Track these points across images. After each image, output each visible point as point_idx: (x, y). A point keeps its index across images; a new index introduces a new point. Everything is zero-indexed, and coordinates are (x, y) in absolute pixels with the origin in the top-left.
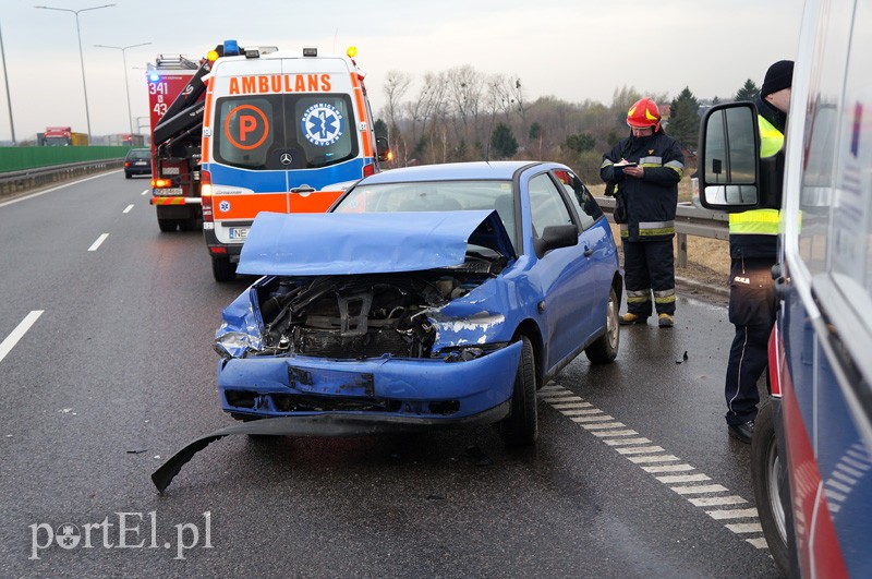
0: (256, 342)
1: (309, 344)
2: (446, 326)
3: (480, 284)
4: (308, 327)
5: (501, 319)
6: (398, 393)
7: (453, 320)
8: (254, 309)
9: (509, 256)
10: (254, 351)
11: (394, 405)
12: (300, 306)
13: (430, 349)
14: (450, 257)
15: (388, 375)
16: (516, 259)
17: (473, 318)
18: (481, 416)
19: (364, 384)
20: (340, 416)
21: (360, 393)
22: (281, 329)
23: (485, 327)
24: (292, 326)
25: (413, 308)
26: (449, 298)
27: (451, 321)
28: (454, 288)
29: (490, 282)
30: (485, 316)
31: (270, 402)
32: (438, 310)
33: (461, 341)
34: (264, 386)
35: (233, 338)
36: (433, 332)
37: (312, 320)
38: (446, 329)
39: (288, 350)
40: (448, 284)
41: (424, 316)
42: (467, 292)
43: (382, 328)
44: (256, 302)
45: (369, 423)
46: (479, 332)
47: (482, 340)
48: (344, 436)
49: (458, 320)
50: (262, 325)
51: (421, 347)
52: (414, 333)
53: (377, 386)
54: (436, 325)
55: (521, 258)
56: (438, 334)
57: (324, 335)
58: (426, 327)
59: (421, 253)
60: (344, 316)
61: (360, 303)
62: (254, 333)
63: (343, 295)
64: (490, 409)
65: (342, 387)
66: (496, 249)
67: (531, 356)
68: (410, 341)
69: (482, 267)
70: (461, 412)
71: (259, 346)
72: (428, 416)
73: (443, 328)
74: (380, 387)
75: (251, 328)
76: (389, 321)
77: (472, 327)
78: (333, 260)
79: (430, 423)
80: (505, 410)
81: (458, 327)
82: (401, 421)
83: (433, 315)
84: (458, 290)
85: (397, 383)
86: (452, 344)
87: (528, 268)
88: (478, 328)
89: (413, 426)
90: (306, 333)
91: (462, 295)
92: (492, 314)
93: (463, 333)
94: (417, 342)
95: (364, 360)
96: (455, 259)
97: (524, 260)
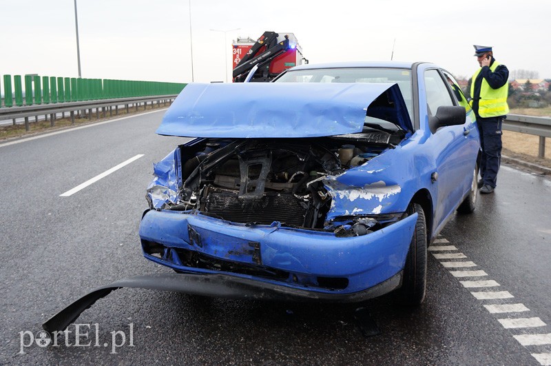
0: (174, 195)
1: (213, 203)
2: (342, 194)
3: (379, 153)
4: (216, 186)
5: (397, 190)
6: (284, 265)
7: (350, 188)
8: (177, 167)
9: (406, 130)
10: (170, 204)
11: (281, 275)
12: (208, 166)
13: (325, 216)
14: (349, 126)
15: (275, 246)
16: (413, 132)
17: (369, 187)
18: (370, 291)
19: (251, 252)
20: (230, 278)
21: (248, 260)
22: (194, 186)
23: (381, 197)
24: (202, 184)
25: (313, 173)
26: (347, 166)
27: (347, 189)
28: (354, 156)
29: (388, 152)
30: (381, 186)
31: (175, 255)
32: (334, 178)
33: (356, 210)
34: (167, 240)
35: (159, 190)
36: (329, 199)
37: (220, 180)
38: (341, 197)
39: (196, 206)
40: (349, 152)
41: (321, 184)
42: (366, 161)
43: (281, 191)
44: (179, 160)
45: (257, 290)
46: (375, 201)
47: (377, 210)
48: (234, 298)
49: (354, 188)
50: (181, 181)
51: (316, 213)
52: (311, 200)
53: (263, 256)
54: (332, 192)
55: (418, 132)
56: (333, 202)
57: (228, 194)
58: (321, 194)
59: (319, 119)
60: (244, 179)
61: (260, 167)
62: (173, 188)
63: (244, 157)
64: (381, 283)
65: (230, 252)
66: (396, 123)
67: (424, 226)
68: (306, 207)
69: (382, 137)
70: (350, 289)
71: (176, 200)
72: (315, 289)
73: (338, 196)
74: (268, 256)
75: (172, 183)
76: (289, 185)
77: (368, 196)
78: (237, 123)
79: (317, 297)
80: (396, 282)
81: (354, 195)
82: (286, 292)
83: (329, 183)
84: (357, 159)
85: (283, 255)
86: (347, 213)
87: (423, 141)
88: (374, 198)
89: (300, 297)
90: (213, 192)
91: (360, 163)
92: (389, 184)
93: (359, 203)
94: (312, 207)
95: (254, 226)
96: (353, 127)
97: (420, 133)
